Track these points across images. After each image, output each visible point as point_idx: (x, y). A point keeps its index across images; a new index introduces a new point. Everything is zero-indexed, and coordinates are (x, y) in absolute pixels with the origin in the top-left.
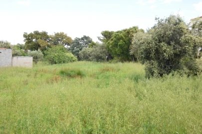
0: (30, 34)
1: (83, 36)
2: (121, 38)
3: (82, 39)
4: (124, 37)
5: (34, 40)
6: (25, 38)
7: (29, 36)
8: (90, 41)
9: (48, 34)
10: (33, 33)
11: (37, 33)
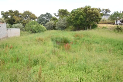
0: (6, 12)
1: (46, 13)
2: (81, 14)
3: (45, 15)
4: (83, 13)
5: (9, 17)
6: (2, 15)
7: (5, 13)
8: (51, 17)
9: (19, 12)
10: (8, 11)
11: (11, 11)
